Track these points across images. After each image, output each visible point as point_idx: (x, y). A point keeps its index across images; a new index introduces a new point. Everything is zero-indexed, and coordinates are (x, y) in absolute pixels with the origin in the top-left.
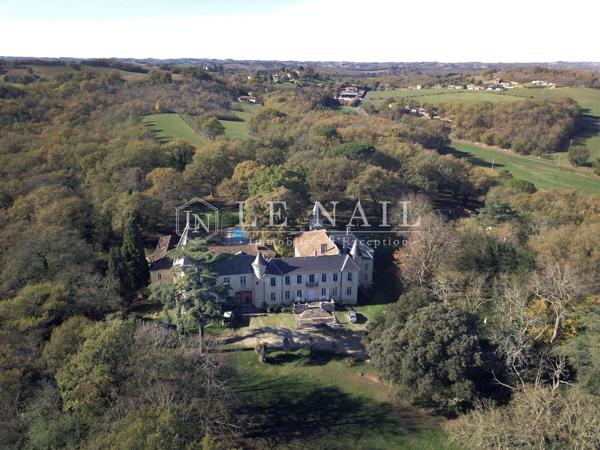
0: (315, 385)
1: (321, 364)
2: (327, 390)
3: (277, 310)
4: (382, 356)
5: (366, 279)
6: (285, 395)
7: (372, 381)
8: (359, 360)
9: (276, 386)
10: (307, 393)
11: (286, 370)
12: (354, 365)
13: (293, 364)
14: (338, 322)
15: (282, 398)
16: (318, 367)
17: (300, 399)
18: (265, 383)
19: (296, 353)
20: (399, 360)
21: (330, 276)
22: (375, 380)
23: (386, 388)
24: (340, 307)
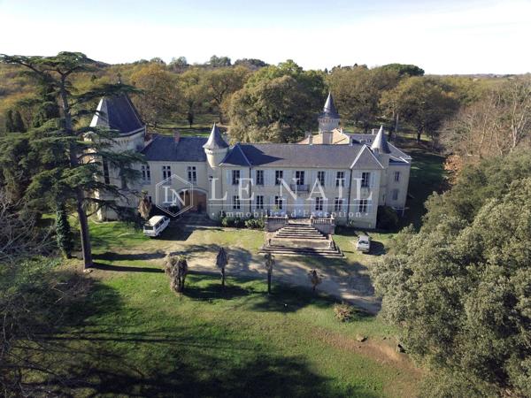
0: (258, 348)
1: (285, 310)
2: (281, 362)
3: (238, 224)
4: (405, 288)
5: (395, 197)
6: (189, 360)
7: (384, 356)
8: (363, 313)
9: (179, 338)
10: (237, 361)
11: (215, 312)
12: (350, 319)
13: (231, 302)
14: (335, 248)
15: (183, 366)
16: (279, 315)
17: (218, 372)
18: (163, 329)
19: (244, 286)
20: (454, 301)
21: (331, 175)
22: (393, 354)
23: (414, 376)
24: (345, 229)
